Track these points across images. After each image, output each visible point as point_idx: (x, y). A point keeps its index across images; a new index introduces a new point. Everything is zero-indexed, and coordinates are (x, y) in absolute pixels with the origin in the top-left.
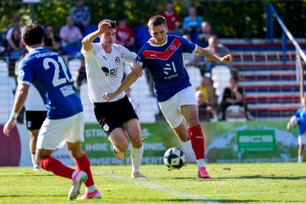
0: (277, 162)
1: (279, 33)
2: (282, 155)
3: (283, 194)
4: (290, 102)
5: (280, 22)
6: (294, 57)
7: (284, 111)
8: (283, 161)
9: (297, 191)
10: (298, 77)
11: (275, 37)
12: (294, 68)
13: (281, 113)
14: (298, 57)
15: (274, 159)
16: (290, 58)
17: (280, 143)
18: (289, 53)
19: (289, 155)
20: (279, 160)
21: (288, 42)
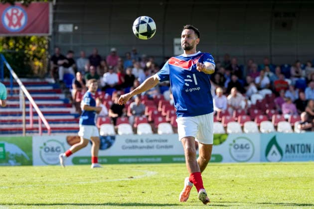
0: (6, 165)
1: (8, 75)
2: (11, 161)
3: (12, 189)
4: (15, 124)
5: (8, 66)
6: (18, 92)
7: (11, 130)
8: (10, 165)
9: (22, 187)
10: (21, 106)
11: (4, 77)
12: (18, 99)
13: (9, 131)
14: (21, 92)
15: (4, 164)
16: (16, 92)
17: (8, 153)
18: (15, 89)
19: (15, 161)
20: (7, 164)
21: (14, 81)
